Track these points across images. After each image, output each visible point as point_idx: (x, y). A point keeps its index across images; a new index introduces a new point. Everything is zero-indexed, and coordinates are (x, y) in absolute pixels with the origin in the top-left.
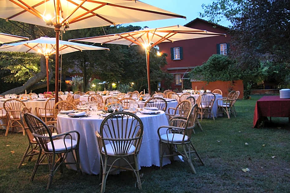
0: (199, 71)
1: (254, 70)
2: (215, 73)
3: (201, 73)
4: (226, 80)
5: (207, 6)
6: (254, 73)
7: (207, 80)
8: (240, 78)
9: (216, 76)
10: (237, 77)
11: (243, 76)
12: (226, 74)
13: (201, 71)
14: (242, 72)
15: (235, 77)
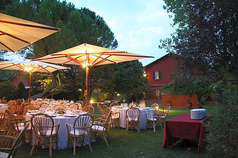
0: (167, 87)
1: (205, 88)
2: (178, 89)
3: (169, 89)
4: (185, 94)
5: (164, 41)
6: (205, 90)
7: (172, 94)
8: (195, 93)
9: (178, 91)
10: (193, 92)
11: (197, 92)
12: (185, 90)
13: (169, 87)
14: (197, 89)
15: (191, 93)
